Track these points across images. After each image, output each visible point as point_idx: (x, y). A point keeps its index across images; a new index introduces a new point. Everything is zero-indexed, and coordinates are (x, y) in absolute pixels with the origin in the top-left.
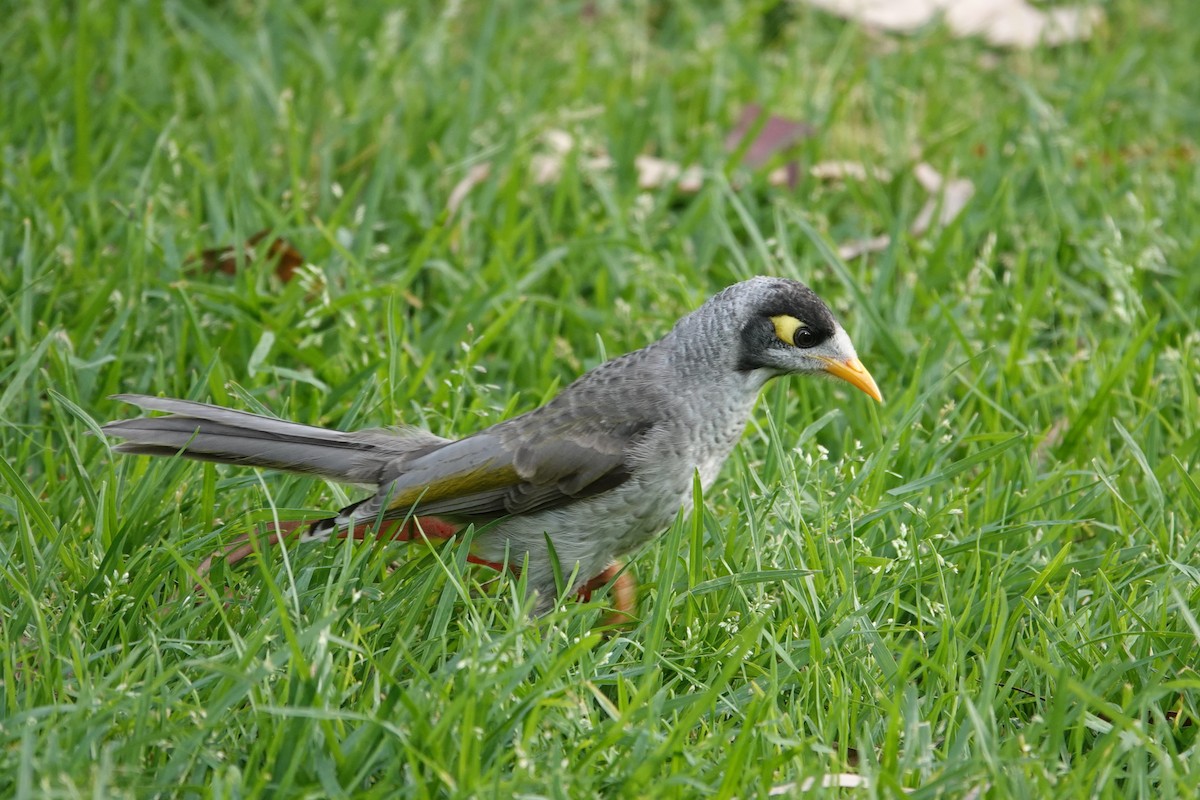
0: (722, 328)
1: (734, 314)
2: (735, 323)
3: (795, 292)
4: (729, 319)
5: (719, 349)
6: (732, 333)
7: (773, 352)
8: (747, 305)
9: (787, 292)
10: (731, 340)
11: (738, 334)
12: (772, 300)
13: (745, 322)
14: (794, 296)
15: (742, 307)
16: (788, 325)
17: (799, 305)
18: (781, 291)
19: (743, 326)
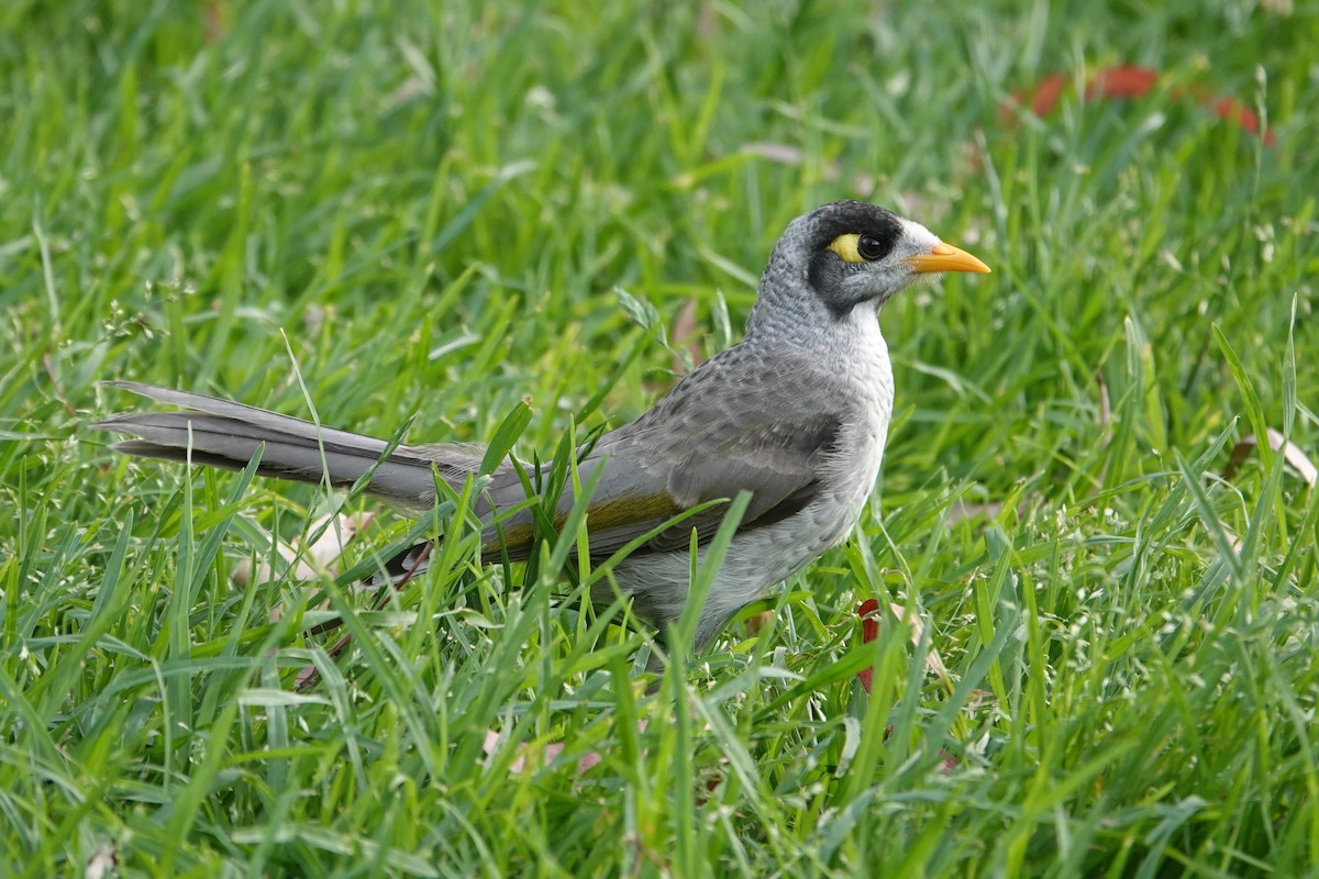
0: (788, 288)
1: (790, 266)
2: (797, 273)
3: (839, 208)
4: (789, 275)
5: (801, 308)
6: (799, 285)
7: (851, 280)
8: (797, 250)
9: (829, 212)
10: (804, 293)
11: (806, 284)
12: (818, 228)
13: (806, 267)
14: (839, 213)
15: (793, 254)
16: (848, 245)
17: (848, 218)
18: (823, 215)
19: (806, 273)
